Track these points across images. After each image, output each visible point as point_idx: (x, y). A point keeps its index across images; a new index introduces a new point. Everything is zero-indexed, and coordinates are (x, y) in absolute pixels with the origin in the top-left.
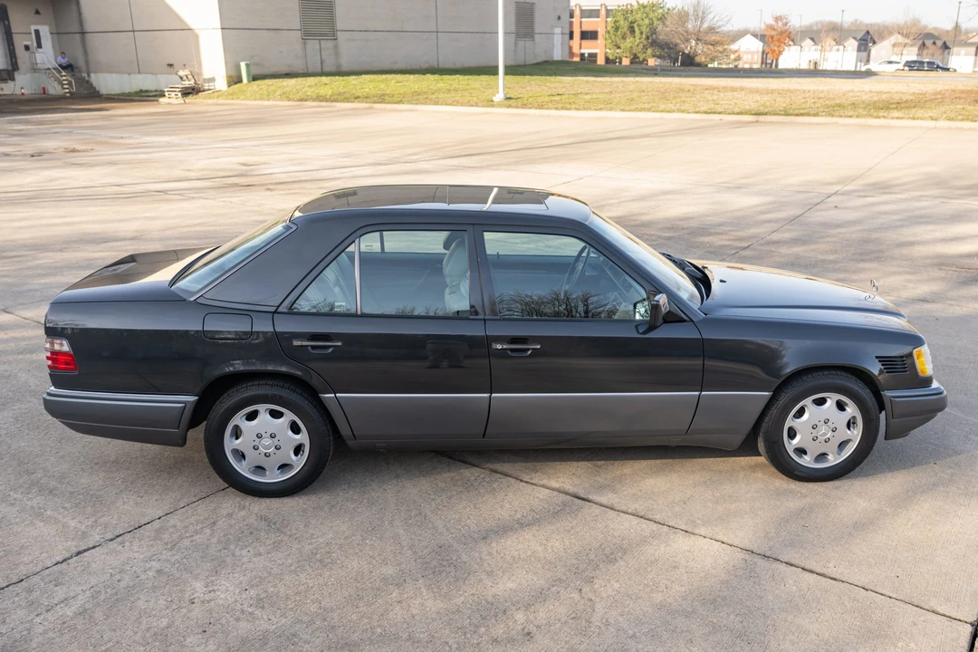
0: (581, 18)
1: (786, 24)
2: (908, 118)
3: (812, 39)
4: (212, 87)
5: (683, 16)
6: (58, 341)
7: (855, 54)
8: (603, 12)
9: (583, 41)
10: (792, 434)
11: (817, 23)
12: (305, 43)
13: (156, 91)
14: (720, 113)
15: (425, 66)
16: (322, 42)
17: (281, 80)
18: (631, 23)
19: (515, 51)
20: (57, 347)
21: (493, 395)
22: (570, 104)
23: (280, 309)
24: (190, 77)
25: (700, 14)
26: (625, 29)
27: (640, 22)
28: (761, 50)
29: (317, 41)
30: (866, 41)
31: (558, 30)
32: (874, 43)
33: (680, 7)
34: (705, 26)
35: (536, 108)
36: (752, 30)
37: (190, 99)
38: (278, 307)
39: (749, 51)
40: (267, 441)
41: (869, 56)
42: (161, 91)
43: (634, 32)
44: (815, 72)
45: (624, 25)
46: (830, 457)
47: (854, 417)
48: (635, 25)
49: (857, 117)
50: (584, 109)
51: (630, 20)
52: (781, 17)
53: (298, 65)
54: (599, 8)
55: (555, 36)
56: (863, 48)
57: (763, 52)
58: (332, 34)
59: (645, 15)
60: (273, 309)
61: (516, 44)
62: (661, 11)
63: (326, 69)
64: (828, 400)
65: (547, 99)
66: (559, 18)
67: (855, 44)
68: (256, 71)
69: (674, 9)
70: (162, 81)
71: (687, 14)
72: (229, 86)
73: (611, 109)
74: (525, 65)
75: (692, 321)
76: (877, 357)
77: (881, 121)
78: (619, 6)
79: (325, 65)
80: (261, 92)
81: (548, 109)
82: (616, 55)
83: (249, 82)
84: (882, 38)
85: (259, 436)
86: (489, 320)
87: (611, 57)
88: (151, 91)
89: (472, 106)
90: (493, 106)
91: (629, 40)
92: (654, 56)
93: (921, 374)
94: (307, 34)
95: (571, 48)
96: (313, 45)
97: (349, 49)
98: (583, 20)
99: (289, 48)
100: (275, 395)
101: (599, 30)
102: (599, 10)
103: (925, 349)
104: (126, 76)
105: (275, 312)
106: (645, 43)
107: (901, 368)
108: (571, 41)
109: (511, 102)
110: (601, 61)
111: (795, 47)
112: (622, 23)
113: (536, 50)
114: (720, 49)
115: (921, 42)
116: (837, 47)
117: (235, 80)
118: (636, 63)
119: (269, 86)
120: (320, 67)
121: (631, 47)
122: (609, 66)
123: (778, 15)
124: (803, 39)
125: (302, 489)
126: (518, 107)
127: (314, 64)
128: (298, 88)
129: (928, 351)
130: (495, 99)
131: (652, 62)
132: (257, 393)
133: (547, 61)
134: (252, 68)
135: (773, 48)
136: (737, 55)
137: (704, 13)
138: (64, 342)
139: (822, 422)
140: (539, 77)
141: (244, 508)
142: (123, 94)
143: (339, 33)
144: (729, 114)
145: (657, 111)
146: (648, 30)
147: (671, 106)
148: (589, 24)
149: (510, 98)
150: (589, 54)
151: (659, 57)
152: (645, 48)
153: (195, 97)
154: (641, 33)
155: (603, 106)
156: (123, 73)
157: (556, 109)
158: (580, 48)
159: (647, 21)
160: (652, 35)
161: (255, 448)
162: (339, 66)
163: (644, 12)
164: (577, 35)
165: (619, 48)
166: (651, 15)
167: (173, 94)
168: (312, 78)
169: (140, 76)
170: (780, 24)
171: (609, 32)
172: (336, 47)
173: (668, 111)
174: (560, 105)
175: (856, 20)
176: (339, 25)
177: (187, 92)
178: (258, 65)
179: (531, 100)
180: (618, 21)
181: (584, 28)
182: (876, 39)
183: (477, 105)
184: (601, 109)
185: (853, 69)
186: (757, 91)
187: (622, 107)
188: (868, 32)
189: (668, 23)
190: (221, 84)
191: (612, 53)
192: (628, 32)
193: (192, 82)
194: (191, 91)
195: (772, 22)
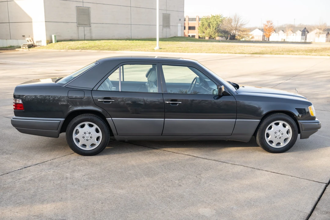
0: (189, 21)
1: (272, 24)
2: (319, 55)
3: (283, 31)
4: (40, 45)
5: (230, 21)
6: (18, 100)
7: (300, 36)
8: (197, 19)
9: (189, 30)
10: (268, 136)
11: (285, 25)
12: (78, 28)
13: (17, 46)
14: (245, 54)
15: (126, 38)
16: (85, 28)
17: (68, 42)
18: (209, 23)
19: (162, 32)
20: (17, 102)
21: (165, 119)
22: (185, 50)
23: (94, 89)
24: (32, 40)
25: (237, 19)
26: (207, 26)
27: (213, 23)
28: (262, 35)
29: (83, 27)
30: (305, 32)
31: (179, 25)
32: (308, 32)
33: (228, 17)
34: (239, 24)
35: (172, 52)
36: (258, 27)
37: (31, 49)
38: (93, 88)
39: (258, 35)
40: (87, 135)
41: (306, 37)
42: (19, 46)
43: (210, 27)
44: (284, 42)
45: (206, 24)
46: (281, 144)
47: (289, 130)
48: (211, 24)
49: (299, 55)
50: (191, 52)
51: (208, 22)
52: (269, 21)
53: (75, 36)
54: (196, 17)
55: (179, 27)
56: (304, 34)
57: (263, 36)
58: (89, 25)
59: (214, 20)
60: (91, 89)
61: (163, 30)
62: (221, 18)
63: (86, 38)
64: (280, 123)
65: (176, 49)
66: (180, 20)
67: (301, 33)
68: (58, 38)
69: (226, 18)
70: (20, 42)
71: (231, 20)
72: (47, 44)
73: (202, 52)
74: (166, 38)
75: (232, 95)
76: (296, 109)
77: (308, 56)
78: (204, 17)
79: (86, 37)
80: (60, 46)
81: (176, 52)
82: (203, 35)
83: (55, 42)
84: (311, 30)
85: (85, 133)
86: (164, 94)
87: (201, 37)
88: (15, 46)
89: (146, 51)
90: (154, 51)
91: (208, 29)
92: (218, 36)
93: (311, 115)
94: (79, 24)
95: (184, 33)
96: (81, 29)
97: (96, 31)
98: (189, 22)
99: (72, 30)
100: (91, 118)
101: (196, 26)
102: (196, 18)
103: (312, 106)
104: (5, 40)
105: (92, 90)
106: (215, 31)
107: (304, 112)
108: (185, 30)
109: (161, 50)
110: (197, 37)
111: (276, 34)
112: (205, 23)
113: (171, 32)
114: (245, 33)
115: (327, 32)
116: (293, 34)
117: (50, 42)
118: (211, 39)
119: (63, 44)
120: (84, 37)
121: (209, 33)
122: (200, 39)
123: (268, 20)
124: (279, 31)
125: (98, 153)
126: (164, 52)
127: (81, 36)
128: (75, 45)
129: (314, 108)
130: (155, 49)
131: (217, 38)
132: (85, 118)
133: (175, 37)
134: (57, 37)
135: (267, 33)
136: (252, 36)
137: (238, 19)
138: (20, 100)
139: (278, 131)
140: (172, 42)
141: (79, 158)
142: (4, 47)
143: (92, 24)
144: (248, 54)
145: (220, 53)
146: (216, 26)
147: (225, 51)
148: (192, 24)
149: (161, 49)
150: (192, 35)
151: (220, 36)
152: (215, 33)
153: (33, 48)
154: (213, 27)
155: (198, 51)
156: (4, 39)
157: (180, 52)
158: (188, 33)
159: (215, 22)
160: (217, 28)
161: (83, 137)
162: (91, 37)
163: (214, 19)
164: (187, 28)
165: (204, 33)
166: (217, 20)
167: (24, 47)
168: (81, 41)
169: (11, 41)
170: (269, 24)
171: (200, 27)
172: (90, 30)
173: (225, 53)
174: (181, 51)
175: (301, 24)
176: (92, 21)
177: (30, 46)
178: (59, 36)
179: (169, 49)
180: (204, 22)
181: (190, 25)
182: (309, 31)
183: (148, 51)
184: (197, 52)
185: (300, 41)
186: (260, 47)
187: (206, 52)
188: (305, 28)
189: (224, 23)
190: (44, 43)
191: (201, 35)
192: (208, 27)
193: (32, 43)
194: (32, 46)
195: (266, 23)
